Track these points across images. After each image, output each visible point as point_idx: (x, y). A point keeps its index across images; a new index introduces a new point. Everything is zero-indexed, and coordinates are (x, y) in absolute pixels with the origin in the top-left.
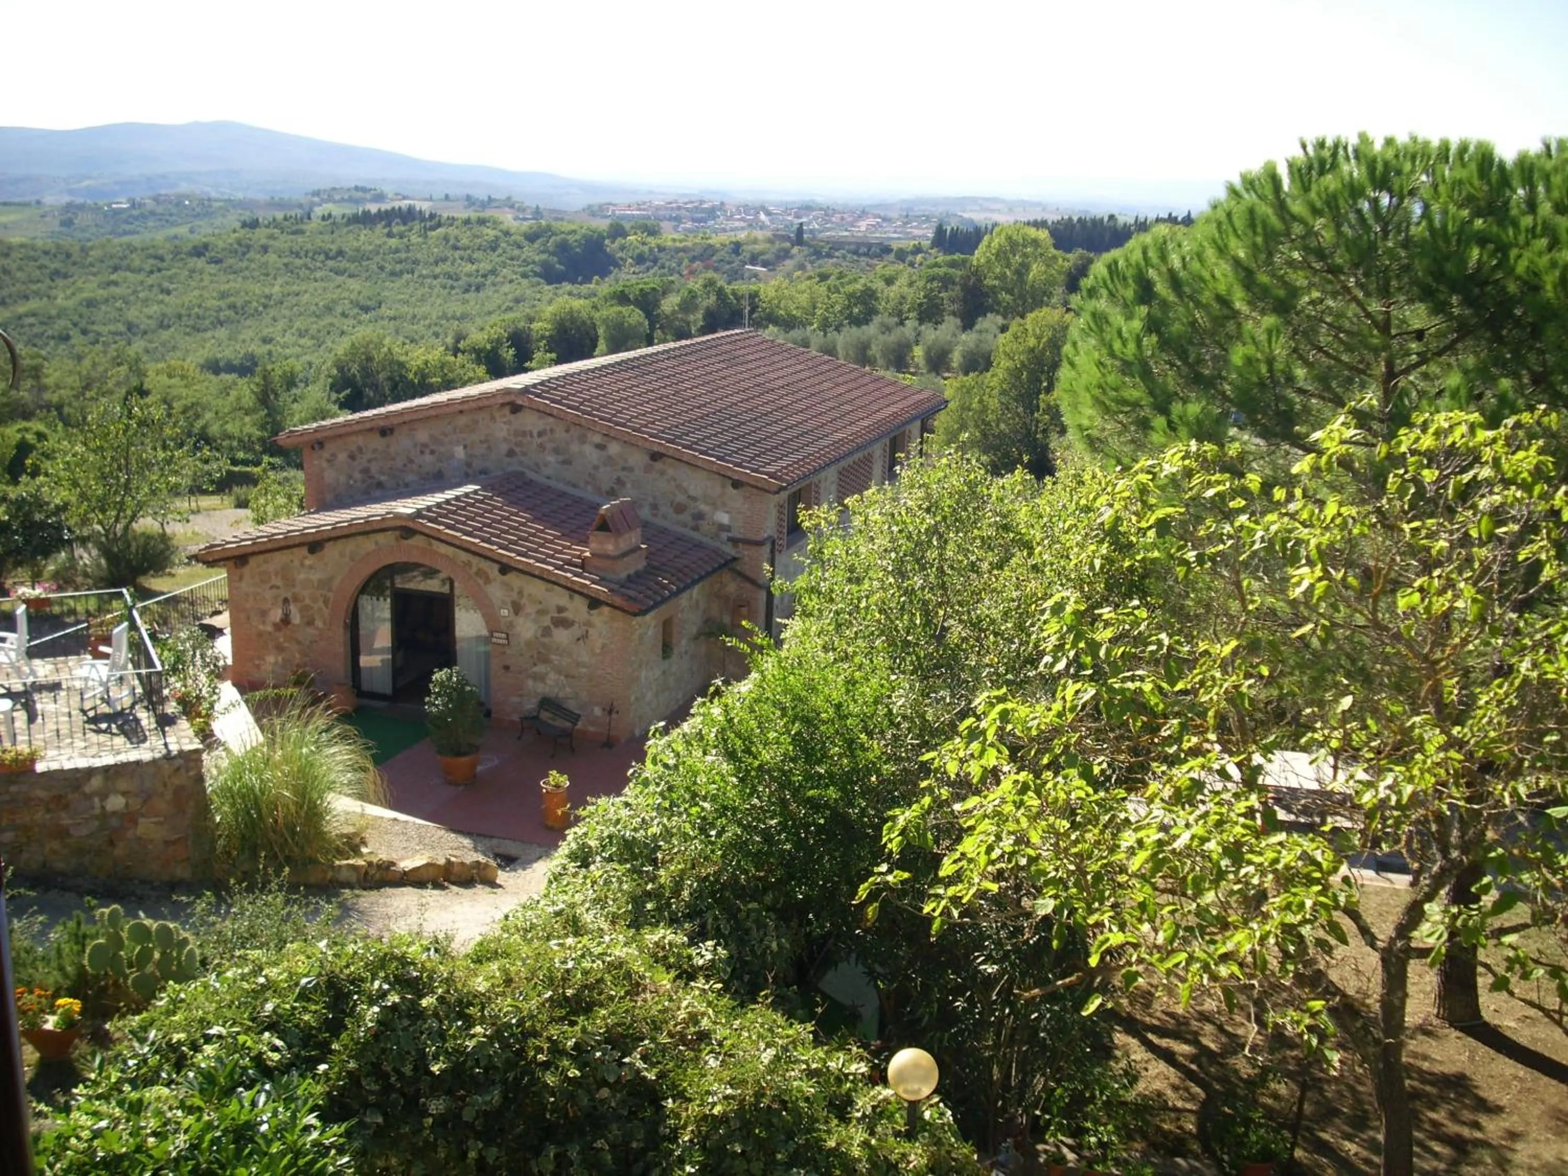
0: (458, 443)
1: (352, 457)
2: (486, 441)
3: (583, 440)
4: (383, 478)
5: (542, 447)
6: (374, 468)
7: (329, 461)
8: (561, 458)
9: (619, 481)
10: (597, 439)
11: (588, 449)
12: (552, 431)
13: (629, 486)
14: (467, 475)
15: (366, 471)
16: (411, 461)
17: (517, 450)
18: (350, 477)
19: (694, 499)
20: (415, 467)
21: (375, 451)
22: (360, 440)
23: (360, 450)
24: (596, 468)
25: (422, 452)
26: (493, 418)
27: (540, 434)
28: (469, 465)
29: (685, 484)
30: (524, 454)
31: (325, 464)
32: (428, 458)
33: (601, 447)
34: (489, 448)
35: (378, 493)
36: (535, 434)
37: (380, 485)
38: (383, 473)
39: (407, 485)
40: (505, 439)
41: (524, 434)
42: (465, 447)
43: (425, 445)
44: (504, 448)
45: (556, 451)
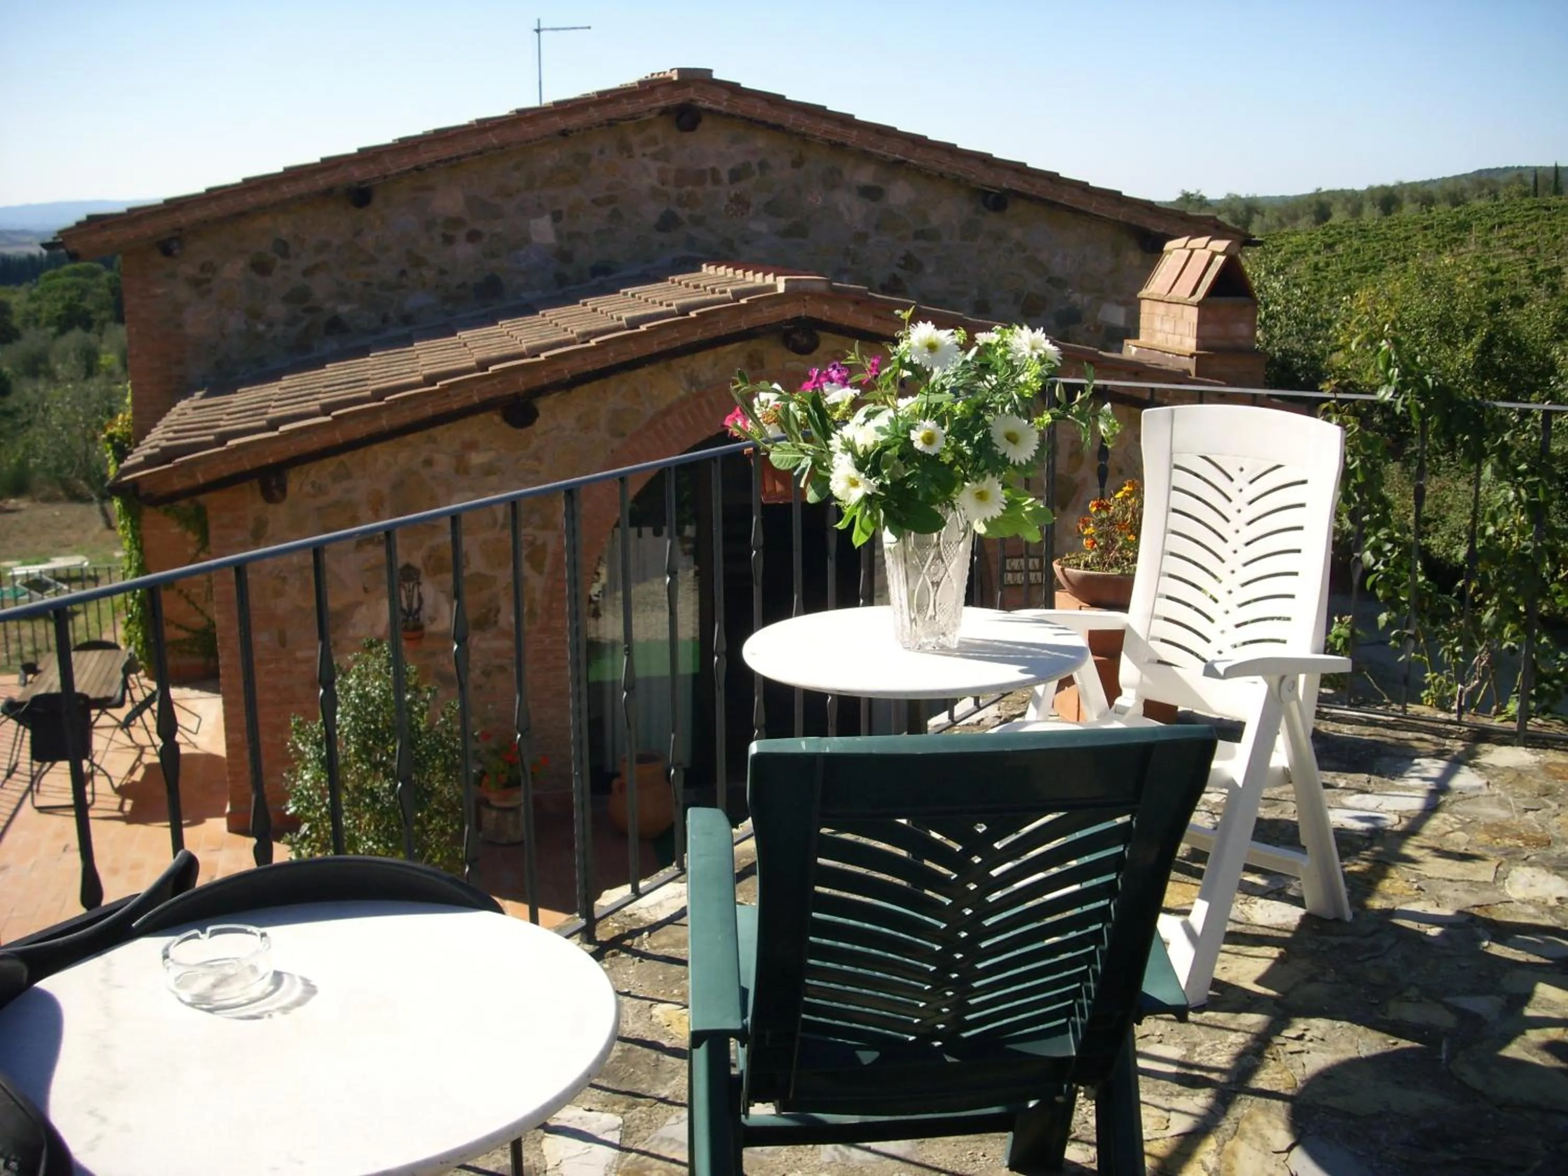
0: (540, 210)
1: (261, 267)
2: (611, 200)
3: (832, 180)
4: (344, 309)
5: (740, 202)
6: (321, 287)
7: (196, 283)
8: (783, 223)
9: (910, 263)
10: (865, 176)
11: (844, 200)
12: (763, 165)
13: (929, 270)
14: (561, 280)
15: (299, 297)
16: (419, 262)
17: (683, 213)
18: (255, 315)
19: (1057, 283)
20: (429, 274)
21: (323, 247)
22: (284, 227)
23: (282, 248)
24: (861, 237)
25: (449, 240)
26: (625, 148)
27: (736, 176)
28: (565, 257)
29: (1043, 256)
30: (698, 221)
31: (183, 293)
32: (463, 250)
33: (871, 193)
34: (616, 215)
35: (333, 345)
36: (725, 176)
37: (335, 325)
38: (345, 297)
39: (407, 319)
40: (655, 194)
41: (699, 177)
42: (557, 217)
43: (457, 222)
44: (652, 211)
45: (772, 209)
